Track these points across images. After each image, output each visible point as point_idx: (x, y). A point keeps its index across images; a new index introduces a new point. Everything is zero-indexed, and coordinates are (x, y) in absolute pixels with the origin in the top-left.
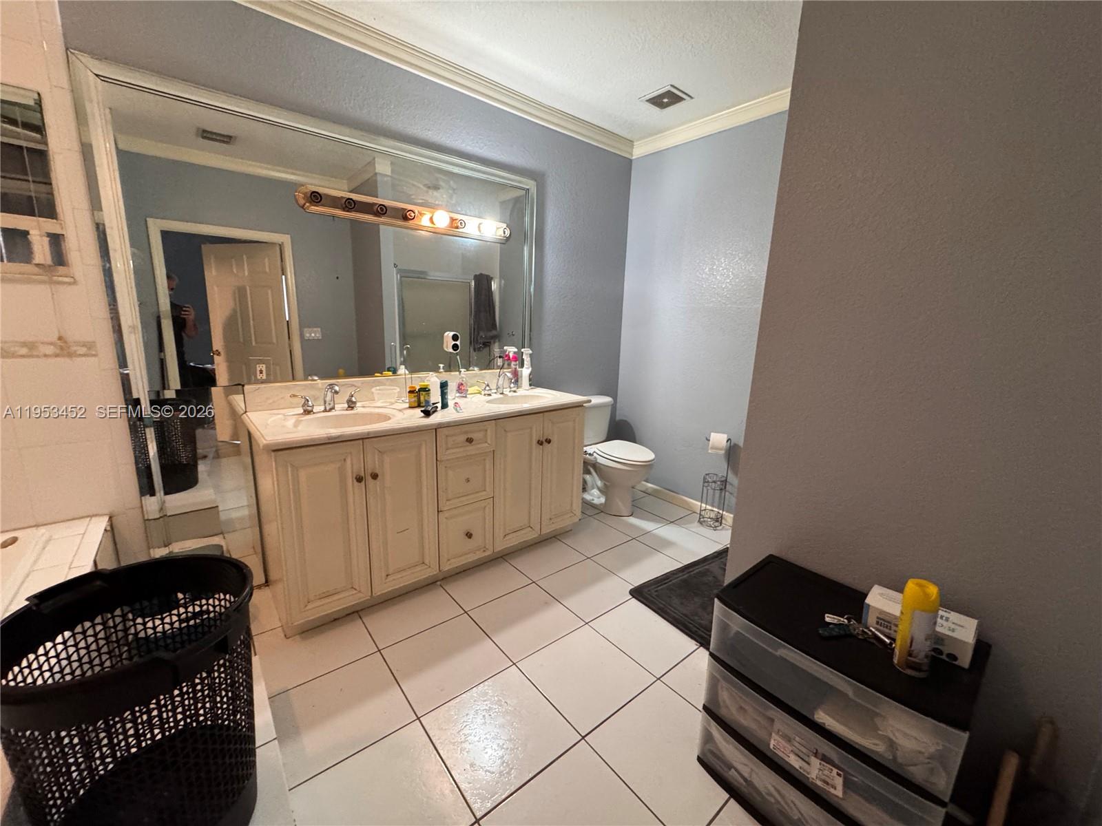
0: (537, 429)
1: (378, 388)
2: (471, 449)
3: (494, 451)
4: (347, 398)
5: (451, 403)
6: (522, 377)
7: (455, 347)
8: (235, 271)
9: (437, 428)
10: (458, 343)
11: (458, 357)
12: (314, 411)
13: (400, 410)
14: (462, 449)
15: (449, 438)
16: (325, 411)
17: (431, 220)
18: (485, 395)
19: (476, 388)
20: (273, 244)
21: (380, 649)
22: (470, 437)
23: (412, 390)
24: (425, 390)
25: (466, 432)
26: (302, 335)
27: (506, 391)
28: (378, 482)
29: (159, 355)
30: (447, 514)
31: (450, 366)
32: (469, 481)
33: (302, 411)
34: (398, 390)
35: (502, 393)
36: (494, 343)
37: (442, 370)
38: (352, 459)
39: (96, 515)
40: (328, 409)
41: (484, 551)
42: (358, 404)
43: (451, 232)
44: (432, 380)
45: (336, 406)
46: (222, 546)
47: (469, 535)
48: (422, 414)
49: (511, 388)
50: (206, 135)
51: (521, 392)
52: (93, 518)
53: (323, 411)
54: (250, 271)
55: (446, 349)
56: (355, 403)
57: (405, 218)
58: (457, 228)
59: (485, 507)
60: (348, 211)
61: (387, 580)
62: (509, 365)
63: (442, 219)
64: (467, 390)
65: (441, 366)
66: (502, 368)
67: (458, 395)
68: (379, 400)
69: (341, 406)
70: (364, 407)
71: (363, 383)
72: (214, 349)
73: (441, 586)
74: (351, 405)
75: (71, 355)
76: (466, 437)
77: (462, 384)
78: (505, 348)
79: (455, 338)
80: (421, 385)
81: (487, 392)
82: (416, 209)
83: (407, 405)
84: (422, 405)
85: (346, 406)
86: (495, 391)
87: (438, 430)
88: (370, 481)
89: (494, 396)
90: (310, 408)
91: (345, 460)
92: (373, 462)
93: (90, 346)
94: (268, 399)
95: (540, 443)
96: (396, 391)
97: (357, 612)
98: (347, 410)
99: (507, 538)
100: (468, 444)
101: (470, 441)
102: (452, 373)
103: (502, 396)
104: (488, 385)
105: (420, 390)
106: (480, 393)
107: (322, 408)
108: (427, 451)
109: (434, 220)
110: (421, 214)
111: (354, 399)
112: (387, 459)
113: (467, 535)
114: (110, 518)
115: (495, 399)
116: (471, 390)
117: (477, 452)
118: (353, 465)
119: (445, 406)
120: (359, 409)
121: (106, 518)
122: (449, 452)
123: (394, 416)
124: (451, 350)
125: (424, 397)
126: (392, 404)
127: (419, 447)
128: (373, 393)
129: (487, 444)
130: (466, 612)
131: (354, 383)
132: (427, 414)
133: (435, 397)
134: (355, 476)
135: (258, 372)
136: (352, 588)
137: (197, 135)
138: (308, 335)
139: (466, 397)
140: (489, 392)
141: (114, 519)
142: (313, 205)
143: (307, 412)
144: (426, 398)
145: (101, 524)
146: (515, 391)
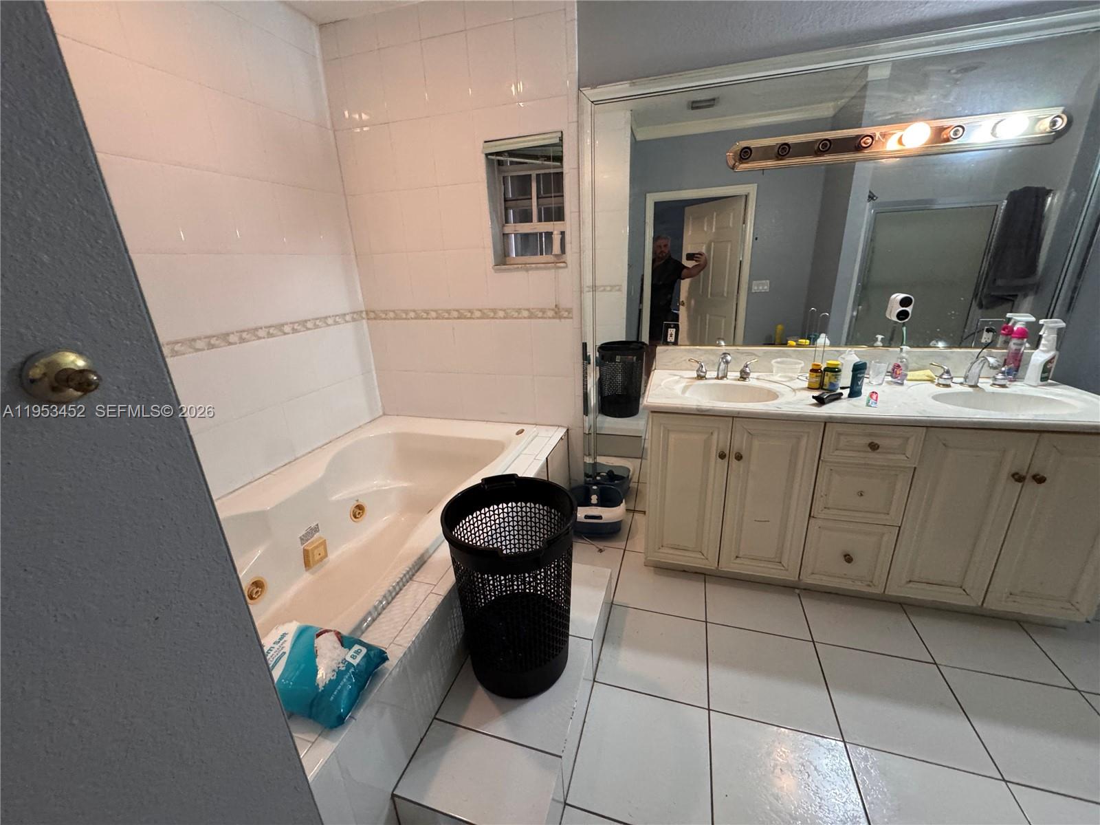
0: (1018, 456)
1: (779, 360)
2: (876, 458)
3: (915, 468)
4: (742, 367)
5: (866, 390)
6: (1028, 363)
7: (902, 315)
8: (705, 229)
9: (828, 422)
10: (909, 309)
11: (904, 329)
12: (706, 377)
13: (794, 390)
14: (862, 454)
15: (842, 437)
16: (717, 378)
17: (900, 141)
18: (939, 385)
19: (928, 372)
20: (740, 196)
21: (708, 620)
22: (876, 442)
23: (815, 368)
24: (834, 370)
25: (870, 435)
26: (750, 288)
27: (985, 384)
28: (741, 463)
29: (639, 306)
30: (820, 523)
31: (891, 339)
32: (861, 495)
33: (696, 376)
34: (803, 365)
35: (975, 386)
36: (1025, 296)
37: (879, 343)
38: (718, 435)
39: (561, 426)
40: (720, 376)
41: (869, 586)
42: (752, 375)
43: (935, 150)
44: (848, 357)
45: (729, 374)
46: (629, 471)
47: (848, 558)
48: (815, 401)
49: (995, 379)
50: (695, 106)
51: (1017, 388)
52: (560, 428)
53: (715, 378)
54: (716, 228)
55: (888, 316)
56: (748, 374)
57: (859, 148)
58: (948, 140)
59: (883, 534)
60: (781, 160)
61: (735, 561)
62: (1007, 342)
63: (916, 136)
64: (906, 375)
65: (880, 337)
66: (987, 346)
67: (890, 379)
68: (777, 373)
69: (734, 375)
70: (757, 379)
71: (765, 353)
72: (681, 300)
73: (799, 595)
74: (744, 376)
75: (560, 318)
76: (870, 441)
77: (899, 366)
78: (1009, 315)
79: (905, 303)
80: (828, 364)
81: (942, 381)
82: (877, 131)
83: (806, 385)
84: (824, 387)
85: (738, 374)
86: (961, 380)
87: (828, 425)
88: (734, 462)
89: (956, 388)
90: (702, 374)
91: (712, 433)
92: (740, 443)
93: (569, 311)
94: (673, 359)
95: (1018, 478)
96: (800, 366)
97: (705, 574)
98: (739, 380)
99: (911, 585)
100: (869, 449)
101: (874, 447)
102: (891, 349)
103: (971, 390)
104: (948, 372)
105: (827, 369)
106: (932, 381)
107: (714, 374)
108: (808, 444)
109: (904, 141)
110: (884, 135)
111: (748, 370)
112: (756, 443)
113: (845, 556)
114: (568, 430)
115: (958, 394)
116: (911, 375)
117: (886, 464)
118: (719, 440)
119: (855, 392)
120: (752, 381)
121: (565, 430)
122: (837, 453)
123: (783, 395)
124: (895, 319)
125: (830, 378)
126: (792, 379)
127: (799, 439)
128: (772, 365)
129: (903, 457)
130: (813, 641)
131: (755, 353)
132: (821, 401)
133: (845, 379)
134: (719, 451)
135: (669, 336)
136: (701, 552)
137: (688, 108)
138: (756, 288)
139: (902, 384)
140: (948, 382)
141: (570, 431)
142: (742, 163)
143: (700, 377)
144: (832, 381)
145: (561, 432)
146: (1003, 386)
